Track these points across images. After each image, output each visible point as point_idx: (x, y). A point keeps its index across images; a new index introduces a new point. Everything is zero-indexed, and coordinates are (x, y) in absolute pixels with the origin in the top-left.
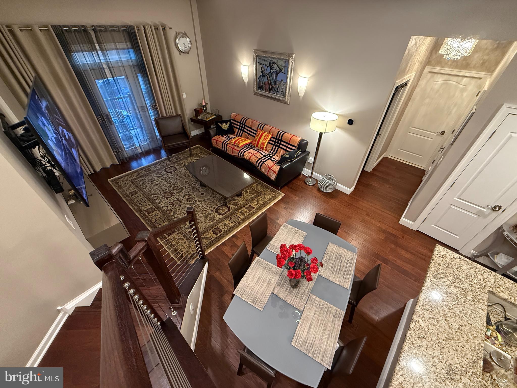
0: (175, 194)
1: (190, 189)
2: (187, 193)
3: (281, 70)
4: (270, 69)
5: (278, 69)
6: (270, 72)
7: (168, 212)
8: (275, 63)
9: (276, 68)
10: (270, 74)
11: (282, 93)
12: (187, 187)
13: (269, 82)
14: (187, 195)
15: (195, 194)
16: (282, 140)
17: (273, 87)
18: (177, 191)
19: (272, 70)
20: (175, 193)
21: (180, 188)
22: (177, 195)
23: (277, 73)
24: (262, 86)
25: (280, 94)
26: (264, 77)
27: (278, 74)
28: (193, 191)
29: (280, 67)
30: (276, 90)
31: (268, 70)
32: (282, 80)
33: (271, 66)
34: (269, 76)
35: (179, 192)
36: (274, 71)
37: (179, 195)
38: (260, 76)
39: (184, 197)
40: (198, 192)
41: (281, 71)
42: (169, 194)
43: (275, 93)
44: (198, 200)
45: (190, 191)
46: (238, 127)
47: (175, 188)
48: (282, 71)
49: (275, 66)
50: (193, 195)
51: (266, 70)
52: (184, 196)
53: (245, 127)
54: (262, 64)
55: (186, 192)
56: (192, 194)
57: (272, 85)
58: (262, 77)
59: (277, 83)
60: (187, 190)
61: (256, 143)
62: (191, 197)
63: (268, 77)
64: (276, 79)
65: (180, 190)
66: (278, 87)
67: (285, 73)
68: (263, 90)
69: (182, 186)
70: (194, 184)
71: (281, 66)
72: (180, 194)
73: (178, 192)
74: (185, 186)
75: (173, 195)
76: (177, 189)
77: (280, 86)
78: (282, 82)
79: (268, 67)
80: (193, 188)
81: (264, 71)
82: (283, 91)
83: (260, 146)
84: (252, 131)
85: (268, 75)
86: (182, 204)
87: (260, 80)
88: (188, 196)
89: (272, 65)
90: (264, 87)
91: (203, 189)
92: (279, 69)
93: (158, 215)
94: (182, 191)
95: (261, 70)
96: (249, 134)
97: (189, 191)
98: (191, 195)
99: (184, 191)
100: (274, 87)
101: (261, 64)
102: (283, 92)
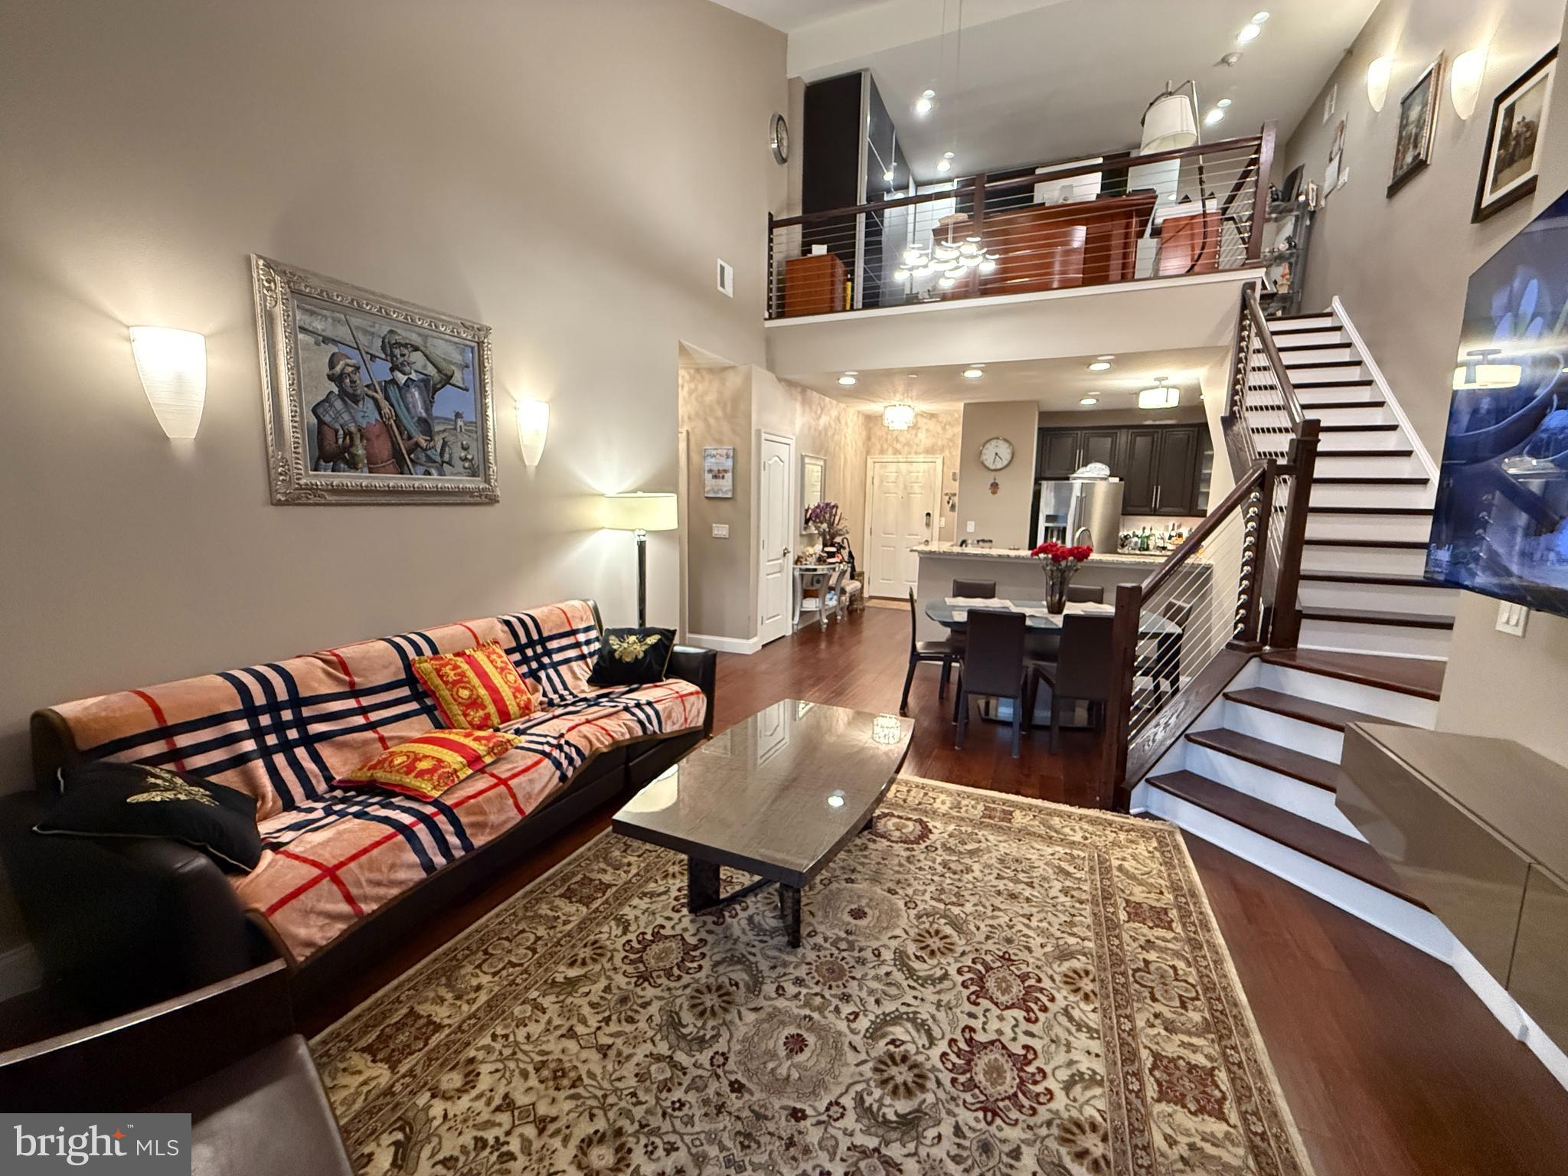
0: (953, 1042)
1: (853, 988)
2: (898, 976)
3: (446, 375)
4: (392, 370)
5: (431, 370)
6: (394, 381)
7: (1087, 985)
8: (416, 349)
9: (425, 366)
10: (393, 392)
11: (467, 465)
12: (847, 1009)
13: (392, 428)
14: (911, 973)
15: (875, 944)
16: (545, 634)
17: (417, 445)
18: (923, 1040)
19: (404, 373)
20: (943, 1046)
21: (881, 1047)
22: (953, 1023)
23: (430, 389)
24: (346, 449)
25: (454, 471)
26: (356, 402)
27: (436, 390)
28: (862, 962)
29: (443, 365)
30: (438, 459)
31: (381, 371)
32: (458, 415)
33: (393, 355)
34: (387, 398)
35: (921, 1026)
36: (413, 376)
37: (941, 1016)
38: (327, 400)
39: (939, 973)
40: (851, 938)
41: (447, 379)
42: (980, 1078)
43: (433, 471)
44: (913, 912)
45: (872, 973)
46: (249, 745)
47: (901, 1075)
48: (453, 381)
49: (417, 357)
50: (894, 944)
51: (363, 367)
52: (925, 981)
53: (306, 712)
54: (335, 342)
55: (893, 991)
56: (888, 955)
57: (410, 437)
58: (338, 404)
59: (437, 428)
60: (871, 992)
61: (491, 709)
62: (912, 949)
63: (384, 404)
64: (428, 410)
65: (898, 1032)
66: (445, 444)
67: (467, 390)
68: (353, 465)
69: (858, 1040)
70: (791, 989)
71: (444, 359)
72: (925, 1012)
73: (929, 1033)
74: (842, 1026)
75: (970, 1042)
76: (905, 1058)
77: (451, 439)
78: (460, 423)
79: (373, 357)
80: (834, 973)
81: (356, 377)
82: (469, 457)
83: (518, 705)
84: (365, 701)
85: (380, 396)
86: (988, 958)
87: (327, 419)
88: (916, 965)
89: (397, 352)
90: (361, 452)
91: (820, 928)
92: (439, 371)
93: (1156, 1016)
94: (896, 1019)
95: (327, 370)
96: (372, 726)
97: (877, 978)
98: (901, 958)
99: (889, 1007)
100: (424, 444)
101: (327, 340)
102: (471, 461)
